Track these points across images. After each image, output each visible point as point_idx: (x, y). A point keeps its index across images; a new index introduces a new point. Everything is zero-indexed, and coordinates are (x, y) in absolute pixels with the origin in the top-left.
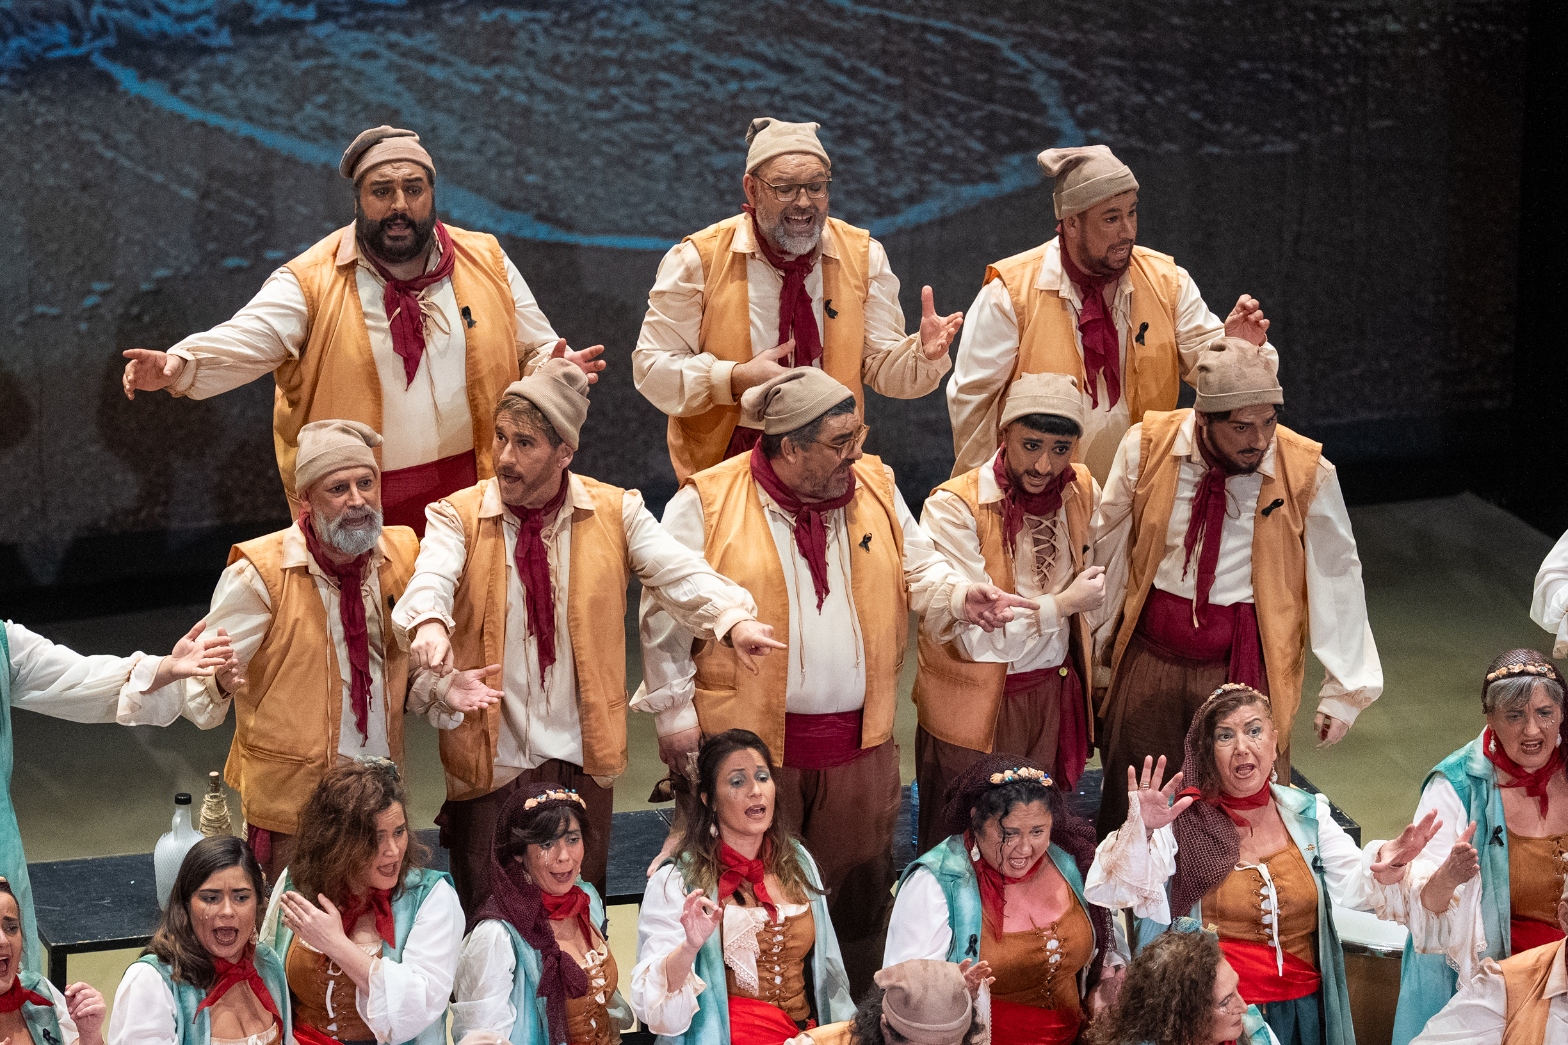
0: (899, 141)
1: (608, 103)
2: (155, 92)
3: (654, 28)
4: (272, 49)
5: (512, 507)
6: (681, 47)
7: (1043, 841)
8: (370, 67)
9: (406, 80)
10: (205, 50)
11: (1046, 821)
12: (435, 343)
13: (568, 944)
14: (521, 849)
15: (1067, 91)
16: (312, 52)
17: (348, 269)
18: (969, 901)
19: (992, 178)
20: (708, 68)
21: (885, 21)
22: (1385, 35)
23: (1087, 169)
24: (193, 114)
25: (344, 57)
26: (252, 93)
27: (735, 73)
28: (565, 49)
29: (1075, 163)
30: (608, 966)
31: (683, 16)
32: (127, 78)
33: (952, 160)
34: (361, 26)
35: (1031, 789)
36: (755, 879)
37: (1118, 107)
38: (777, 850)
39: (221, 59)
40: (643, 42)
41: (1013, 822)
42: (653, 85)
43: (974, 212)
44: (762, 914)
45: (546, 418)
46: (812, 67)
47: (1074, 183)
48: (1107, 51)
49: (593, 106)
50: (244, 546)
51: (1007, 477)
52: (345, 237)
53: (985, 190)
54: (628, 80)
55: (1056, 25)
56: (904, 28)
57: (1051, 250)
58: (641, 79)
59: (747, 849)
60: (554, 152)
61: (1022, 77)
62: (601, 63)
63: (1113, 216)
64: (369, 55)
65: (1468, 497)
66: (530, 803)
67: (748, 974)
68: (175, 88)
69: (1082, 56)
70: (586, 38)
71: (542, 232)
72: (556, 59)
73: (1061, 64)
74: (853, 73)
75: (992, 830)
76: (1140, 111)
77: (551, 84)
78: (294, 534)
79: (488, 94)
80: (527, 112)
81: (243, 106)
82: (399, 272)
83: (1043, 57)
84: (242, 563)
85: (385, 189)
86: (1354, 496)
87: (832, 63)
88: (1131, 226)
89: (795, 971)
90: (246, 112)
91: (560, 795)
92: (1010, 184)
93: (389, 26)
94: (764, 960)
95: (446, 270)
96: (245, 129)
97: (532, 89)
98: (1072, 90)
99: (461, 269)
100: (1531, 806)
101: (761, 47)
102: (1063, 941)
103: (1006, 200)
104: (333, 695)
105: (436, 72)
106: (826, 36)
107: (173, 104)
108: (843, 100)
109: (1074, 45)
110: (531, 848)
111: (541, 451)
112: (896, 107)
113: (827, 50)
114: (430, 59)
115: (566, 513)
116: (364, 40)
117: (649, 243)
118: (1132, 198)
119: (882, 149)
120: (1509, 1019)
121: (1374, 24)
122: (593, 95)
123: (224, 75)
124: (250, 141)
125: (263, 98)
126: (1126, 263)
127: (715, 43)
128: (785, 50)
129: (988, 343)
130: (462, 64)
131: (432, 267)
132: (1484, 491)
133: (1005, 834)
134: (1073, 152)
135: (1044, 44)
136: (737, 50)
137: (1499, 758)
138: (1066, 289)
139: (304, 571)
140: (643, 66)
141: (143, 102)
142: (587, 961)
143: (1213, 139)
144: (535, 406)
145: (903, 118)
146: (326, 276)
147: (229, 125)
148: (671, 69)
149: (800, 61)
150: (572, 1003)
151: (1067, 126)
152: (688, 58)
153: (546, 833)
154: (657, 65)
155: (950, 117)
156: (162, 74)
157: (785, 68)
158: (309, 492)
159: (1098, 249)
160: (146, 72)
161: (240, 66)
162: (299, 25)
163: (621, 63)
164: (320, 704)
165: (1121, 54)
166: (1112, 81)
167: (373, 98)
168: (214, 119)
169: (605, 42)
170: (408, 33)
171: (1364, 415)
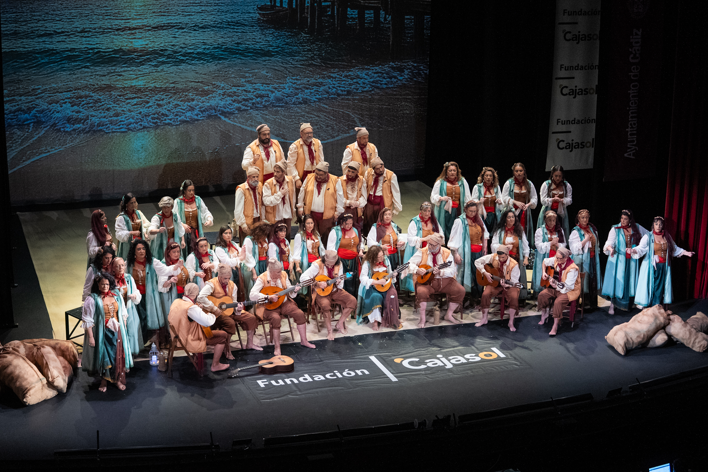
0: (335, 127)
1: (292, 121)
2: (227, 120)
3: (299, 111)
4: (244, 113)
5: (277, 181)
6: (303, 113)
7: (351, 225)
8: (257, 116)
9: (263, 118)
10: (235, 114)
11: (352, 222)
12: (271, 155)
13: (283, 247)
14: (277, 232)
15: (360, 121)
16: (249, 114)
17: (258, 146)
18: (340, 233)
19: (349, 133)
20: (307, 116)
21: (333, 110)
22: (407, 113)
23: (361, 131)
24: (232, 123)
25: (254, 115)
26: (241, 120)
27: (311, 117)
28: (286, 113)
29: (360, 130)
30: (288, 250)
31: (303, 109)
32: (223, 118)
33: (343, 130)
34: (256, 110)
35: (350, 217)
36: (311, 236)
37: (367, 123)
38: (314, 232)
39: (236, 115)
40: (298, 113)
41: (347, 222)
42: (299, 119)
43: (346, 138)
44: (313, 241)
45: (281, 168)
46: (322, 116)
47: (359, 133)
48: (366, 115)
49: (290, 122)
50: (239, 186)
51: (347, 176)
52: (257, 141)
53: (348, 135)
54: (295, 118)
55: (358, 111)
56: (336, 111)
57: (356, 144)
58: (297, 118)
59: (310, 232)
60: (284, 129)
61: (354, 118)
62: (291, 116)
63: (365, 138)
64: (258, 114)
65: (418, 181)
66: (279, 225)
67: (310, 250)
68: (230, 119)
69: (362, 116)
70: (289, 112)
71: (283, 140)
72: (285, 115)
73: (359, 116)
74: (328, 117)
75: (344, 223)
76: (371, 123)
77: (284, 119)
78: (246, 183)
79: (275, 120)
80: (280, 123)
81: (239, 122)
82: (265, 146)
83: (356, 115)
84: (239, 189)
85: (265, 134)
86: (399, 180)
87: (325, 116)
88: (367, 140)
89: (317, 250)
90: (240, 122)
91: (284, 225)
92: (351, 134)
93: (260, 110)
94: (313, 248)
95: (271, 145)
96: (239, 125)
97: (281, 119)
98: (361, 120)
99: (273, 145)
100: (425, 225)
101: (315, 113)
102: (354, 240)
103: (351, 136)
104: (253, 207)
105: (267, 117)
106: (325, 112)
107: (229, 121)
108: (327, 121)
109: (361, 114)
110: (279, 232)
111: (281, 173)
112: (335, 122)
113: (325, 114)
114: (266, 115)
115: (285, 182)
116: (257, 112)
117: (291, 142)
118: (368, 136)
119: (333, 128)
120: (422, 257)
121: (405, 112)
122: (290, 120)
123: (236, 117)
124: (240, 127)
125: (242, 120)
126: (366, 145)
127: (308, 113)
128: (319, 114)
129: (348, 157)
130: (271, 116)
131: (270, 144)
132: (421, 180)
133: (346, 224)
134: (360, 128)
135: (357, 113)
136: (311, 114)
137: (422, 218)
138: (359, 149)
139: (248, 189)
140: (297, 116)
141: (225, 121)
142: (286, 249)
143: (381, 128)
144: (280, 167)
145: (336, 124)
146: (255, 147)
147: (237, 124)
148: (302, 116)
149: (321, 116)
150: (283, 255)
151: (360, 125)
152: (304, 115)
153: (281, 230)
154: (300, 116)
155: (343, 124)
156: (227, 117)
157: (318, 116)
158: (249, 176)
159: (362, 143)
160: (225, 117)
161: (239, 116)
162: (248, 110)
163: (294, 116)
164: (251, 208)
165: (368, 115)
166: (367, 119)
167: (258, 121)
168: (235, 124)
169: (292, 113)
170: (263, 111)
171: (403, 169)
